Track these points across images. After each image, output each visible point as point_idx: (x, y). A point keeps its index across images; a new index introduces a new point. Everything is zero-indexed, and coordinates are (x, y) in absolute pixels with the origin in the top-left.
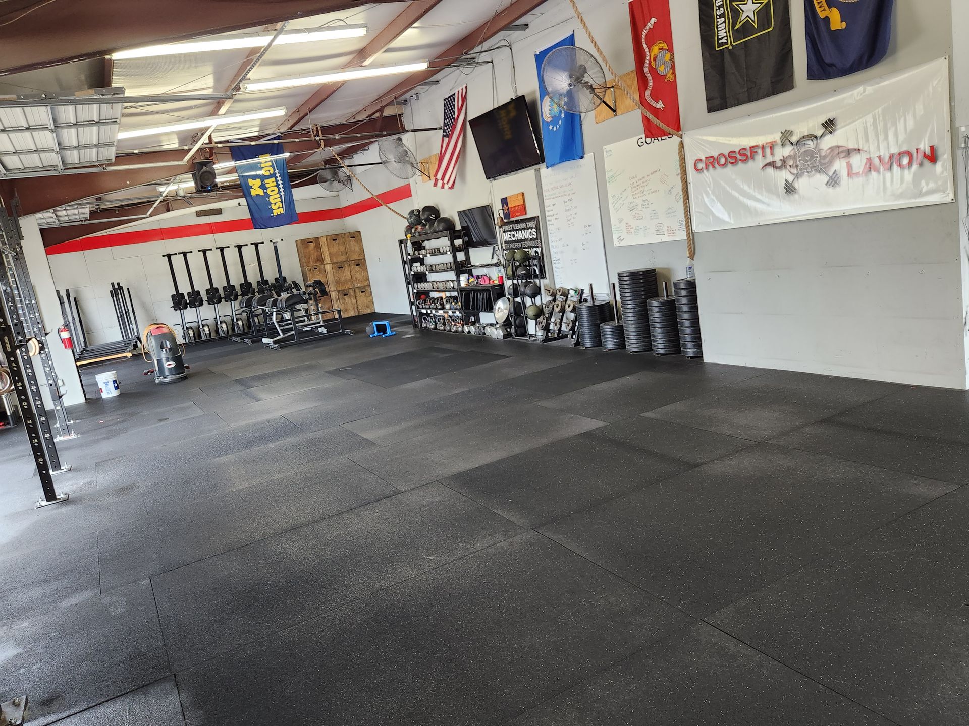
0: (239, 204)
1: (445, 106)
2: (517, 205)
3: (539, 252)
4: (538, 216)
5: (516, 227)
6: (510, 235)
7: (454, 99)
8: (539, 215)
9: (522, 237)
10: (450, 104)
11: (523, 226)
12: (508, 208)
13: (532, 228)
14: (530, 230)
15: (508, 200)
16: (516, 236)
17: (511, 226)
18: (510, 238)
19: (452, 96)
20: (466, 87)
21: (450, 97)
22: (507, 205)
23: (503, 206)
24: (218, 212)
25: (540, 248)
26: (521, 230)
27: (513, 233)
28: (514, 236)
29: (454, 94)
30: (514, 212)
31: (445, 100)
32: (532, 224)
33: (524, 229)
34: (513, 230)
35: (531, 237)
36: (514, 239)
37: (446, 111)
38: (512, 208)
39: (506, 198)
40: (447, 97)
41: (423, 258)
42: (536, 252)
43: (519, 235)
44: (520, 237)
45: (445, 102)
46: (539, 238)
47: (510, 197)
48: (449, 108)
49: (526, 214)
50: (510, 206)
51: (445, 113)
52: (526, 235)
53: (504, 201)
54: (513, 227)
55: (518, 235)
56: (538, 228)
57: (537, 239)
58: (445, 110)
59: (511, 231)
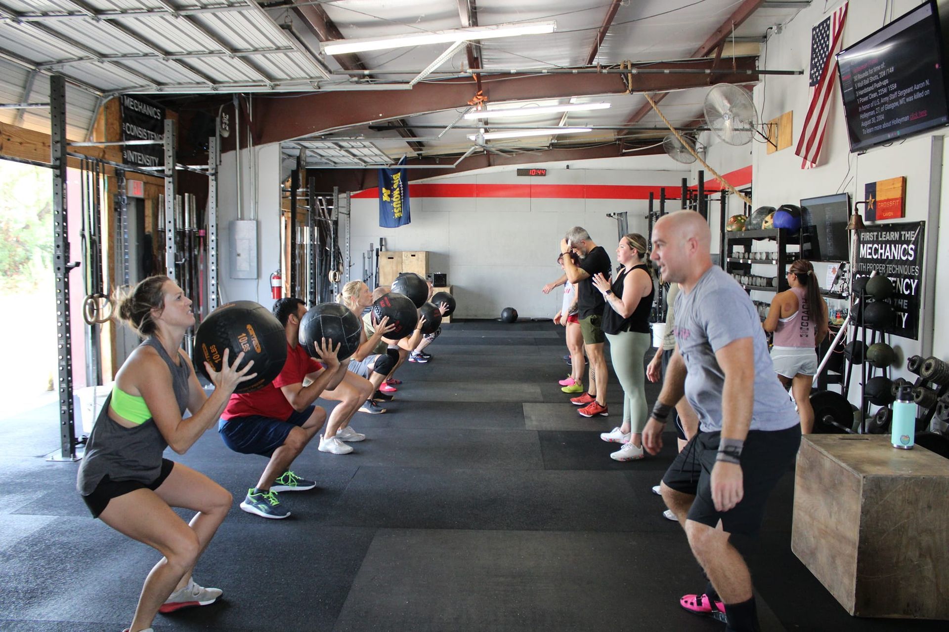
0: (568, 167)
1: (813, 38)
2: (890, 197)
3: (914, 286)
4: (924, 222)
5: (883, 236)
6: (870, 248)
7: (828, 26)
8: (926, 219)
9: (889, 254)
10: (822, 35)
11: (895, 235)
12: (875, 201)
13: (908, 242)
14: (905, 246)
15: (878, 188)
16: (880, 251)
17: (875, 234)
18: (870, 254)
19: (826, 21)
20: (847, 5)
21: (822, 24)
22: (874, 196)
23: (867, 197)
24: (542, 173)
25: (916, 281)
26: (890, 242)
27: (875, 245)
28: (876, 250)
29: (829, 18)
30: (884, 210)
31: (814, 29)
32: (911, 235)
33: (895, 242)
34: (878, 242)
35: (904, 258)
36: (875, 257)
37: (815, 46)
38: (881, 201)
39: (875, 184)
40: (816, 24)
41: (751, 264)
42: (908, 287)
43: (887, 252)
44: (887, 254)
45: (814, 33)
46: (918, 260)
47: (882, 183)
48: (820, 41)
49: (903, 215)
50: (878, 199)
51: (813, 50)
52: (896, 252)
53: (871, 189)
54: (877, 236)
55: (883, 251)
56: (919, 243)
57: (913, 263)
58: (813, 45)
59: (873, 242)
